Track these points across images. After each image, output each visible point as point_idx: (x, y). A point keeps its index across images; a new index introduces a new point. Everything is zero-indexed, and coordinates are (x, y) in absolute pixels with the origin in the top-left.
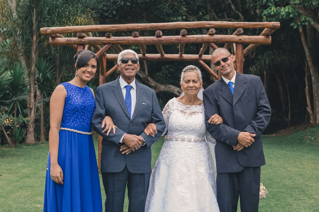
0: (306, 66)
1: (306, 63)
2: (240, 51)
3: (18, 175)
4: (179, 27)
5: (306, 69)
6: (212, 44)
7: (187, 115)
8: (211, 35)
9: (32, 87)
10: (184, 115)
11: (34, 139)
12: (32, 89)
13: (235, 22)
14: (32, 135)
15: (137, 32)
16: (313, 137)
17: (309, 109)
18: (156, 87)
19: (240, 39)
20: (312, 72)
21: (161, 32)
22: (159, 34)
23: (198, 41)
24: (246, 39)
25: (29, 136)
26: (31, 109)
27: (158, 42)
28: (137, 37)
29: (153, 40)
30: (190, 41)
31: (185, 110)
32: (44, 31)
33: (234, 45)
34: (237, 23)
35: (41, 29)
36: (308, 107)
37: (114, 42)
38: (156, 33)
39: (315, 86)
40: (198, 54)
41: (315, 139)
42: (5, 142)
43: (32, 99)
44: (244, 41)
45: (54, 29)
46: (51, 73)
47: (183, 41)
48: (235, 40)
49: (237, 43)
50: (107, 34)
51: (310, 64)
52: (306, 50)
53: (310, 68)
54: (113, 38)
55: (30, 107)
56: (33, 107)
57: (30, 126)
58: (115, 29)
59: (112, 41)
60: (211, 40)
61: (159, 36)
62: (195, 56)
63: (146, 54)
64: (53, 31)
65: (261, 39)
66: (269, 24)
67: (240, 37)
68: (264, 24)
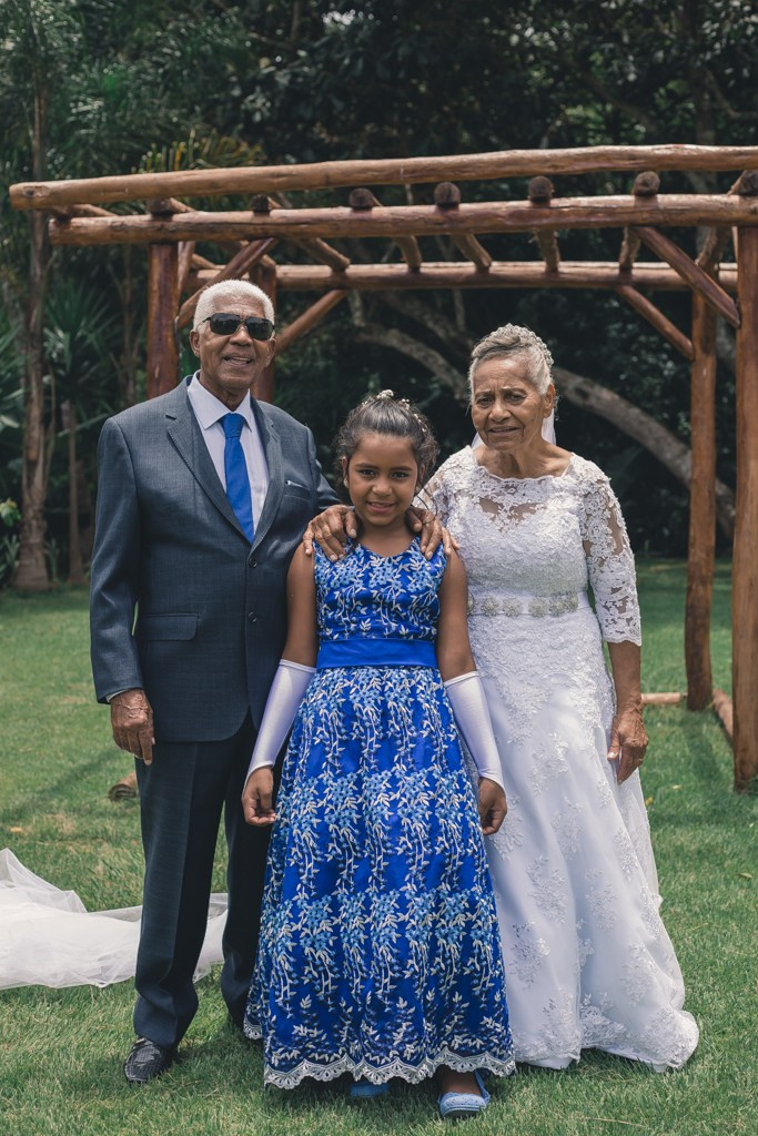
2: (755, 253)
4: (518, 168)
6: (647, 230)
7: (503, 515)
8: (639, 195)
9: (34, 384)
10: (493, 519)
11: (44, 573)
12: (34, 392)
13: (730, 149)
14: (37, 559)
15: (366, 191)
19: (754, 211)
21: (455, 188)
22: (450, 194)
23: (593, 219)
25: (27, 562)
26: (32, 465)
27: (446, 226)
28: (369, 208)
29: (425, 220)
30: (564, 220)
31: (498, 495)
32: (22, 196)
33: (733, 232)
34: (738, 148)
35: (13, 188)
37: (283, 229)
38: (437, 192)
40: (616, 260)
43: (33, 429)
45: (58, 187)
47: (536, 222)
48: (735, 215)
49: (744, 227)
50: (257, 200)
54: (278, 213)
55: (27, 457)
56: (38, 456)
57: (30, 526)
58: (278, 183)
59: (278, 224)
60: (645, 216)
61: (447, 205)
62: (606, 271)
63: (423, 264)
64: (55, 194)
67: (754, 203)
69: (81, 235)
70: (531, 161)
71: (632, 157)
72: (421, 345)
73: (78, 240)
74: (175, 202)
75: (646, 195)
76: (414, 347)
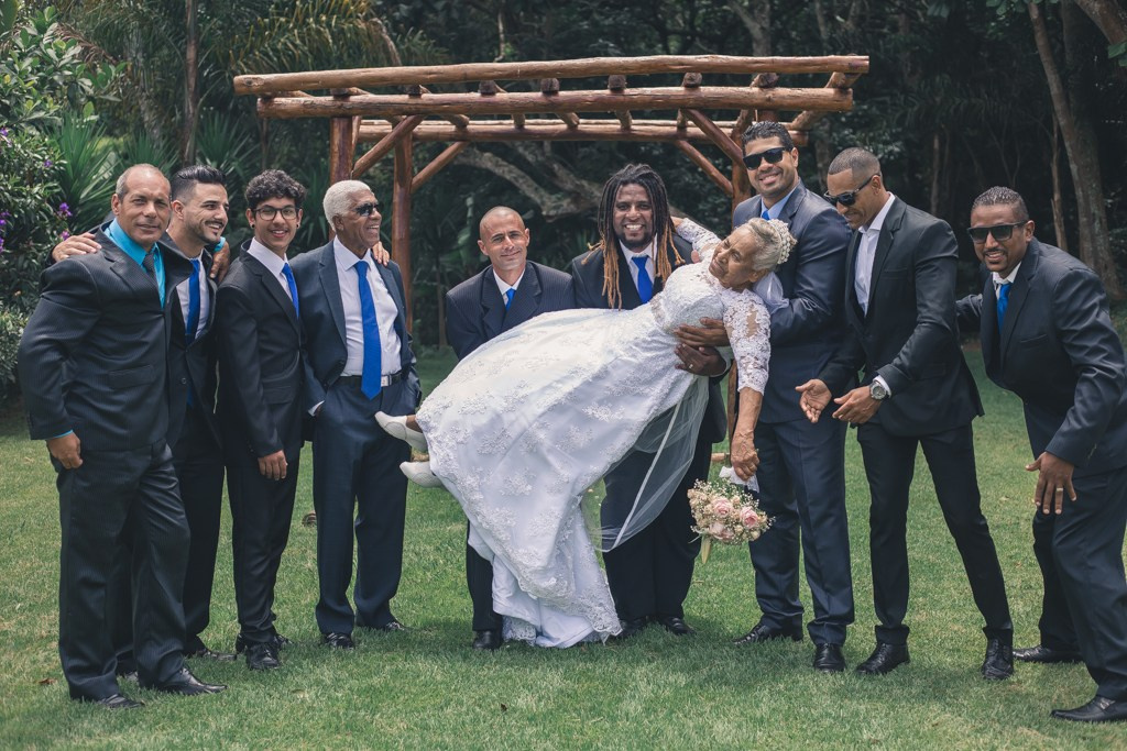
0: (1055, 129)
1: (1054, 118)
5: (1056, 136)
6: (693, 112)
8: (687, 86)
13: (750, 58)
15: (493, 82)
18: (578, 194)
19: (769, 99)
20: (1071, 147)
21: (555, 80)
22: (551, 86)
24: (783, 97)
28: (493, 94)
29: (535, 103)
32: (243, 84)
34: (755, 59)
35: (236, 79)
37: (431, 109)
38: (543, 83)
39: (1082, 194)
44: (780, 103)
45: (270, 78)
46: (244, 163)
48: (756, 102)
49: (762, 109)
50: (412, 88)
51: (1062, 123)
52: (1052, 78)
53: (1066, 136)
54: (427, 96)
58: (431, 78)
59: (426, 105)
60: (693, 101)
61: (550, 92)
62: (668, 128)
63: (527, 121)
64: (267, 84)
65: (825, 98)
66: (840, 61)
67: (770, 94)
68: (825, 63)
69: (284, 111)
70: (609, 65)
71: (682, 63)
72: (512, 167)
73: (280, 114)
74: (354, 89)
75: (692, 87)
76: (506, 169)
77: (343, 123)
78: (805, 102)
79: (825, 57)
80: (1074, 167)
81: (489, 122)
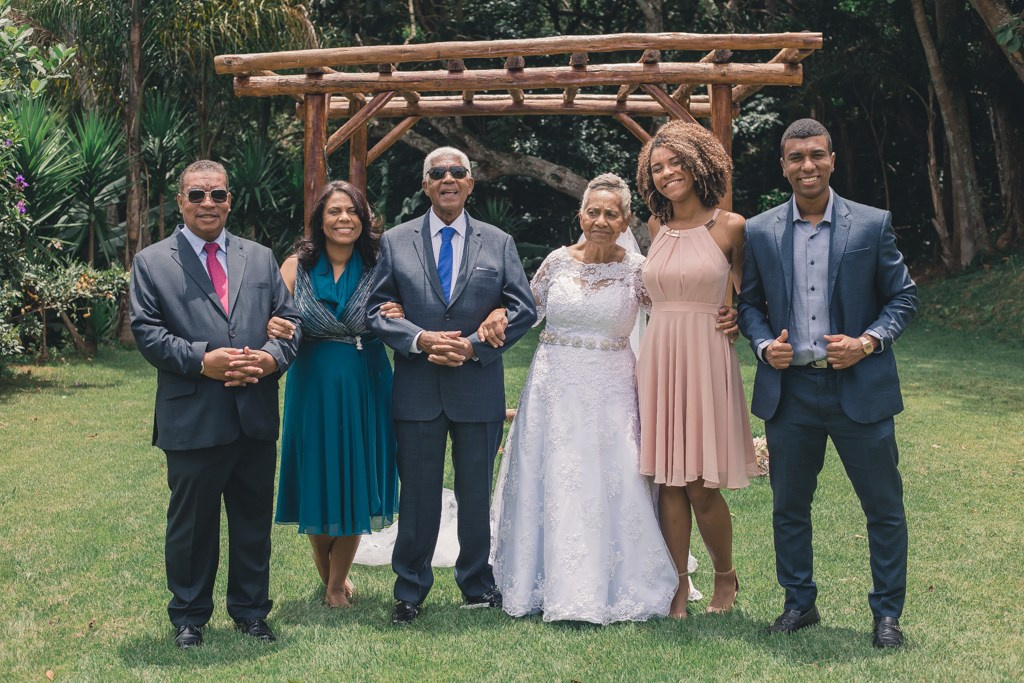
0: (931, 99)
1: (930, 89)
2: (724, 103)
3: (139, 433)
4: (569, 48)
5: (931, 105)
7: (589, 288)
8: (646, 63)
10: (581, 289)
13: (710, 35)
16: (947, 307)
17: (938, 225)
18: (488, 163)
19: (724, 75)
20: (947, 115)
21: (521, 58)
22: (517, 63)
23: (615, 80)
24: (737, 72)
26: (133, 243)
28: (461, 71)
29: (500, 79)
30: (596, 80)
31: (585, 275)
32: (223, 64)
33: (710, 87)
34: (714, 35)
35: (217, 58)
36: (935, 218)
37: (401, 85)
39: (956, 158)
41: (952, 312)
42: (63, 341)
44: (733, 78)
45: (250, 59)
47: (576, 81)
48: (711, 77)
49: (716, 85)
50: (383, 66)
51: (940, 93)
52: (930, 52)
53: (942, 106)
54: (396, 74)
55: (129, 237)
58: (405, 57)
59: (398, 82)
60: (650, 77)
61: (515, 69)
62: (608, 103)
64: (247, 63)
65: (777, 73)
66: (795, 38)
67: (724, 69)
68: (781, 39)
69: (257, 89)
70: (577, 42)
71: (645, 41)
73: (255, 92)
74: (326, 68)
75: (651, 63)
77: (317, 100)
78: (757, 77)
79: (781, 34)
80: (949, 134)
81: (437, 98)
